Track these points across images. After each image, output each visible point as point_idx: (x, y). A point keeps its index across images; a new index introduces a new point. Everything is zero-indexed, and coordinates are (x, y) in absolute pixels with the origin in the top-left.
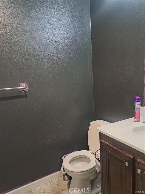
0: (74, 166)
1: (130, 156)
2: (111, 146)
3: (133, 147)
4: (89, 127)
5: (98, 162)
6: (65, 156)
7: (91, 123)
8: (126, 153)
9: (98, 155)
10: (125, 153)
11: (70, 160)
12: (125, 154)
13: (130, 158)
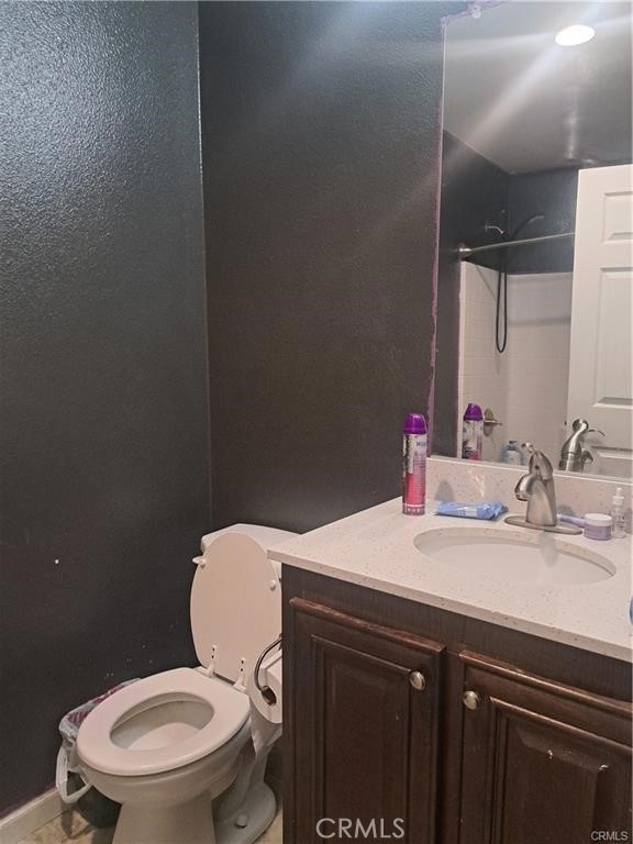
0: (132, 747)
1: (429, 645)
2: (344, 616)
3: (443, 608)
4: (195, 560)
5: (262, 704)
6: (72, 712)
7: (207, 540)
8: (411, 638)
9: (269, 670)
10: (405, 636)
11: (111, 724)
12: (409, 641)
13: (430, 652)
